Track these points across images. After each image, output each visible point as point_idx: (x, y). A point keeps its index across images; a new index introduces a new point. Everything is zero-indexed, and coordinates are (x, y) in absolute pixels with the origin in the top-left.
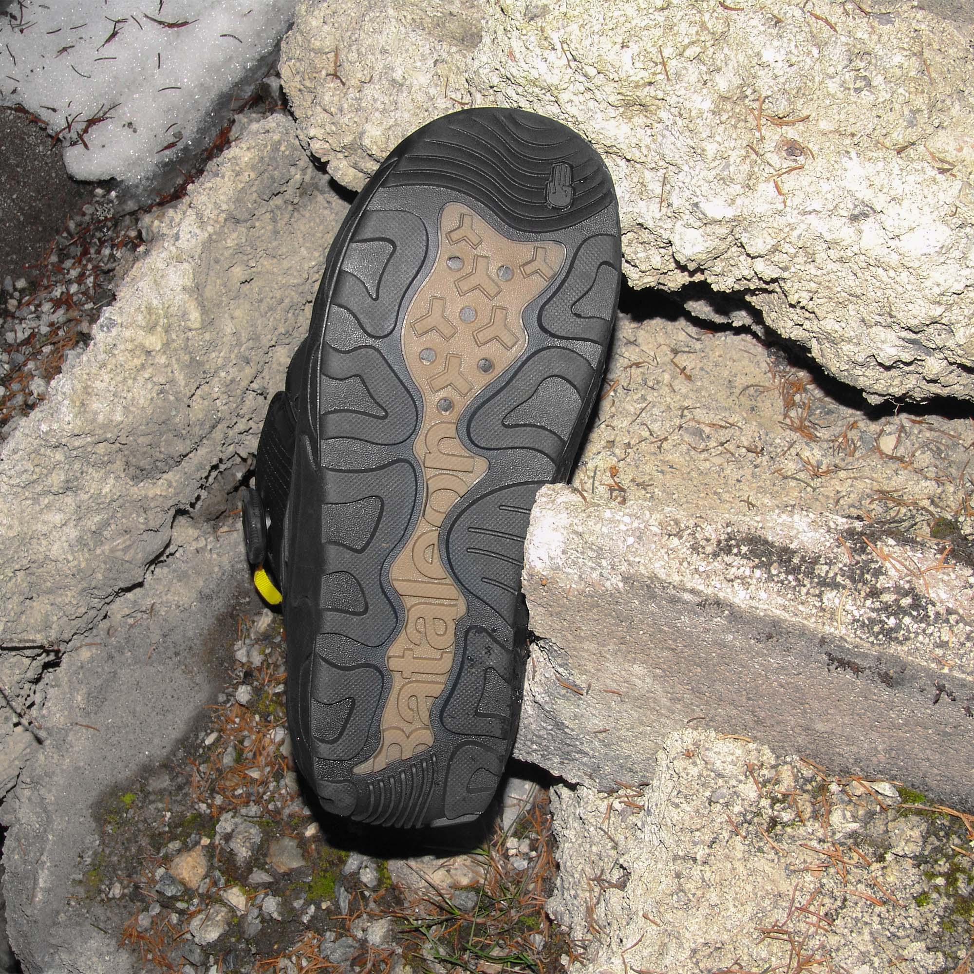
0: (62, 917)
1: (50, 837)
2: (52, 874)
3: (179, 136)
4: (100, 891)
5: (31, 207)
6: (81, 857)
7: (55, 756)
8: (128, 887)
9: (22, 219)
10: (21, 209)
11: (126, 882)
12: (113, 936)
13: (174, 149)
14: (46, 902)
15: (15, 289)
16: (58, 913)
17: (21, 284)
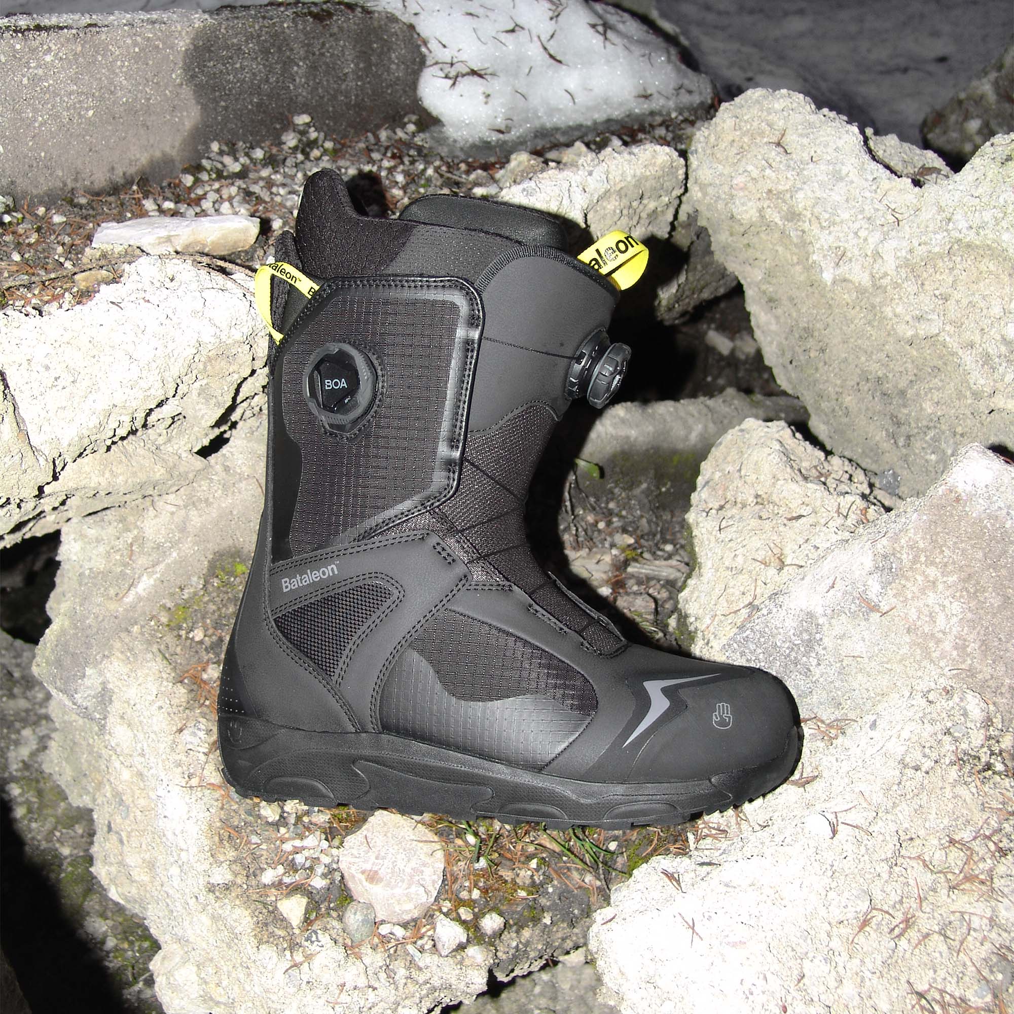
0: (136, 629)
1: (175, 554)
2: (154, 586)
3: (508, 129)
4: (180, 628)
5: (363, 100)
6: (182, 589)
7: (220, 492)
8: (210, 636)
9: (353, 103)
10: (357, 96)
11: (210, 632)
12: (175, 669)
13: (501, 136)
14: (133, 607)
15: (322, 146)
16: (136, 623)
17: (329, 145)
